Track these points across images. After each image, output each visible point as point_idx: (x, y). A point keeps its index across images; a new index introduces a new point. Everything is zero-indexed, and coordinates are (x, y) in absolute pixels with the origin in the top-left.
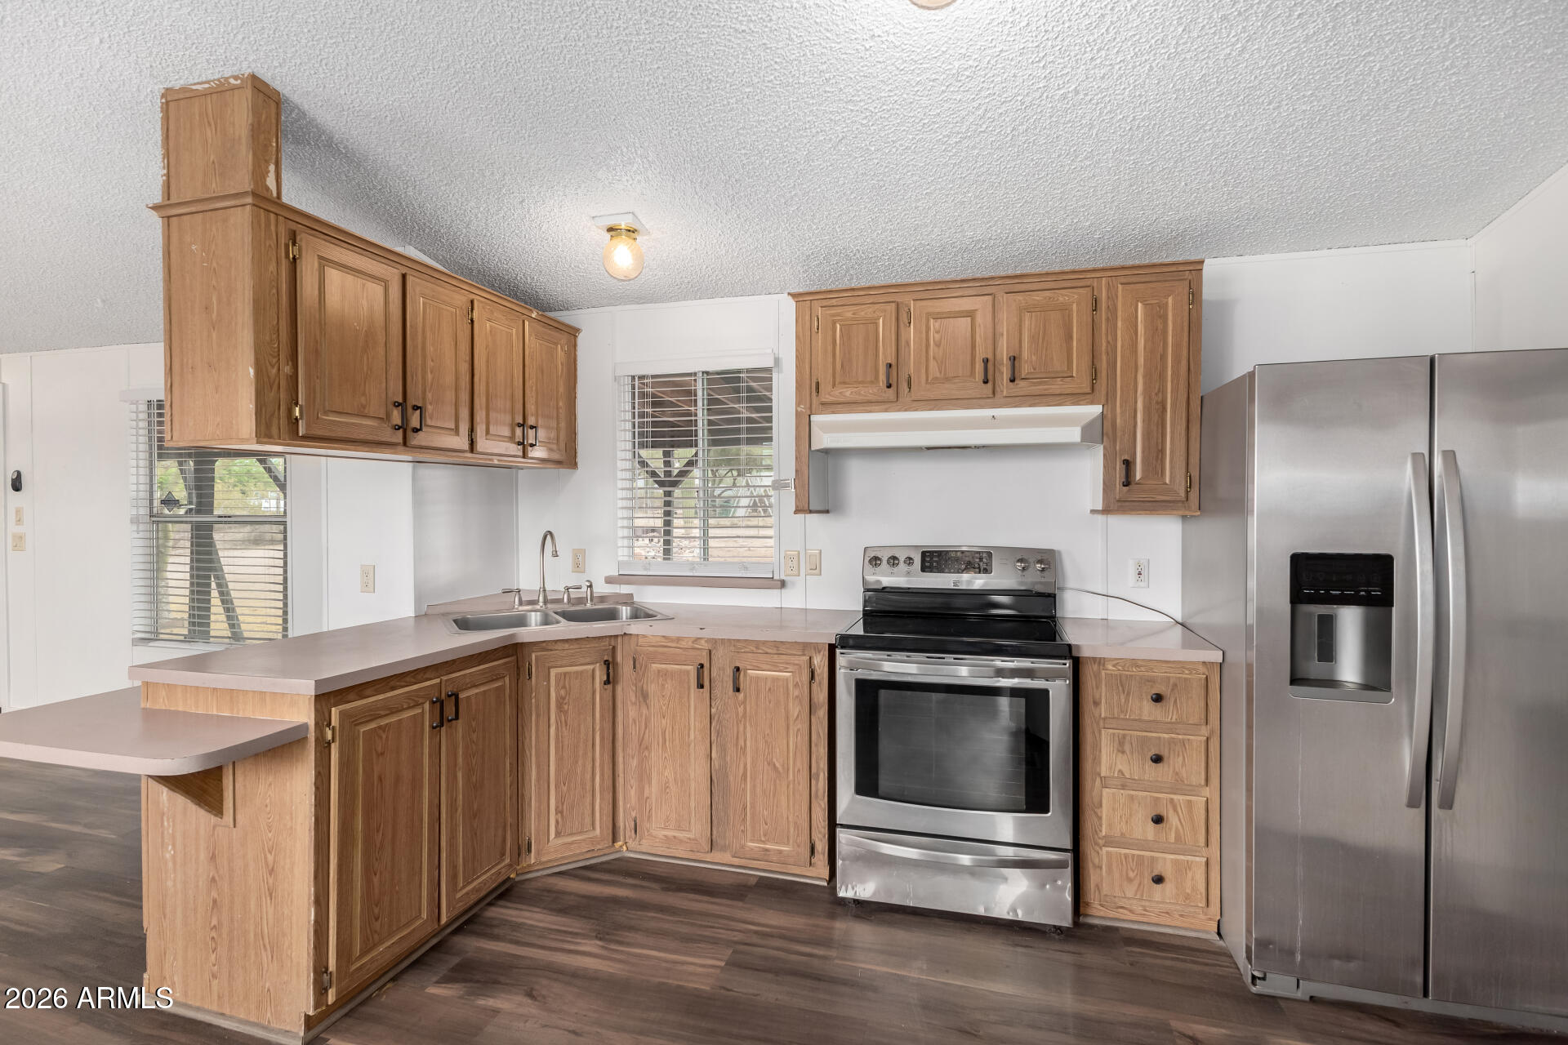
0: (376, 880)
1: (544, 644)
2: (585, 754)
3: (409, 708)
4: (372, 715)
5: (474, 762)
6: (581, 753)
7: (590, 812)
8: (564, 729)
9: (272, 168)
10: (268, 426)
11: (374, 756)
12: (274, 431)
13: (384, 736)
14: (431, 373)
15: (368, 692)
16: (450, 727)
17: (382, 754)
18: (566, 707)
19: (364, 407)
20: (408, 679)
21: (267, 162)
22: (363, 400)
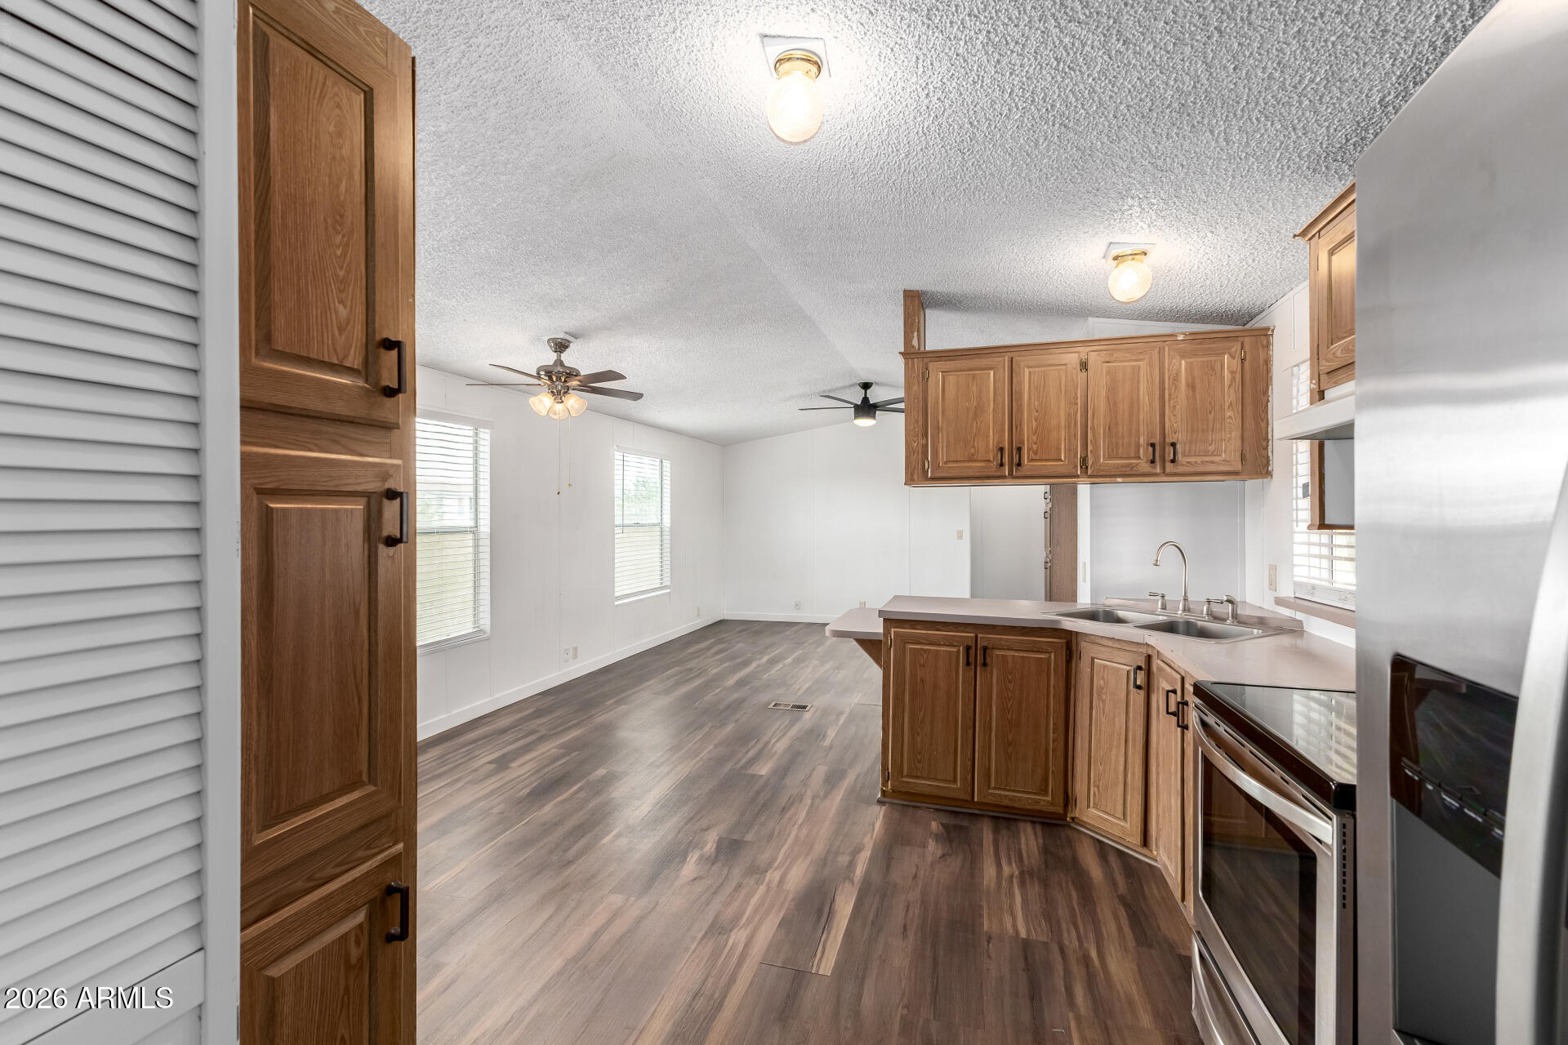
0: (919, 739)
1: (1093, 637)
2: (1119, 746)
3: (945, 645)
4: (917, 640)
5: (1009, 705)
6: (1115, 743)
7: (1122, 802)
8: (1102, 715)
9: (916, 334)
10: (912, 475)
11: (918, 666)
12: (916, 477)
13: (925, 656)
14: (1036, 420)
15: (918, 627)
16: (985, 670)
17: (924, 666)
18: (1104, 697)
19: (973, 455)
20: (950, 627)
21: (913, 332)
22: (972, 451)
